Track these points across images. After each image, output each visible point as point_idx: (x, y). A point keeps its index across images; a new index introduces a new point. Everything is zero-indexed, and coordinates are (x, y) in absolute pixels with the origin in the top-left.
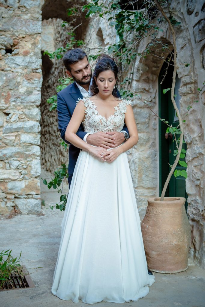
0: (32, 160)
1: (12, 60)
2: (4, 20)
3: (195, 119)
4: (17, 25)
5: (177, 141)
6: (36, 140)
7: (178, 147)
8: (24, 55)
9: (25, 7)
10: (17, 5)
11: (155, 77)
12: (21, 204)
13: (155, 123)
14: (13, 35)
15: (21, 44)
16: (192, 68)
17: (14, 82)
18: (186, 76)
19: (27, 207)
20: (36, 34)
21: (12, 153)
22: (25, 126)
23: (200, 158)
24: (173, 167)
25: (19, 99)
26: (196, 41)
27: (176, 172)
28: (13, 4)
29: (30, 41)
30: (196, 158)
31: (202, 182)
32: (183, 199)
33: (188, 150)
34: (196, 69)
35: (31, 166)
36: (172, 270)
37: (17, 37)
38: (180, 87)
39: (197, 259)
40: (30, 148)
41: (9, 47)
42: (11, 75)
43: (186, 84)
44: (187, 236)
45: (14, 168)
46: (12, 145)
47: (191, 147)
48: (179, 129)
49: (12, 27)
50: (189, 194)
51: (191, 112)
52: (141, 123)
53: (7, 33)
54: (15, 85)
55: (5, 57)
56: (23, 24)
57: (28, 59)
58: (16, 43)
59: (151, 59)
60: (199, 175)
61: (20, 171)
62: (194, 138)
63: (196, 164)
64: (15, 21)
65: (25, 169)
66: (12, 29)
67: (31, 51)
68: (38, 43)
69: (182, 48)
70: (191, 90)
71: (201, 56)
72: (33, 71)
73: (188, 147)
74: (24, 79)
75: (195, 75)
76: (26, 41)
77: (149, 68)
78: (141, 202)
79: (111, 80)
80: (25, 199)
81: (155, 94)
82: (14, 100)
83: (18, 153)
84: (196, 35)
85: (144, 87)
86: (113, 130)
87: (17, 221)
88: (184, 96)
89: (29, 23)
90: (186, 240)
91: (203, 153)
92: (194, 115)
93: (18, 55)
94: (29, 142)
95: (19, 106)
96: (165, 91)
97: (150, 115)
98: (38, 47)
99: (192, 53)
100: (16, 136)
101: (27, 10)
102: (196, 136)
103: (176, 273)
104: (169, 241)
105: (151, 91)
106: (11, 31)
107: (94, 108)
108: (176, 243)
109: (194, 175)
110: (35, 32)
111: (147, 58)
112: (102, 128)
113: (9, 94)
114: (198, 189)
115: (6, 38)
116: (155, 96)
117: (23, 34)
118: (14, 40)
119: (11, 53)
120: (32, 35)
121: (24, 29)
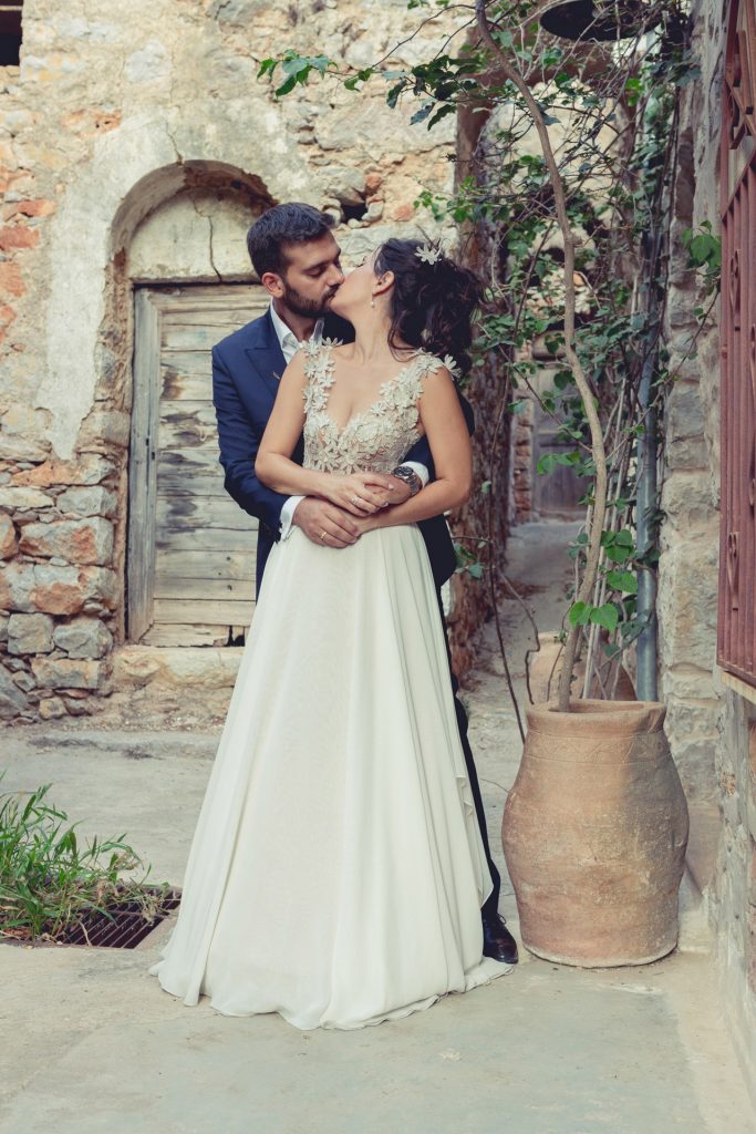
1: (359, 240)
2: (336, 114)
4: (377, 124)
8: (397, 221)
9: (403, 62)
10: (379, 59)
14: (364, 159)
15: (389, 186)
20: (438, 146)
28: (363, 57)
29: (419, 172)
37: (377, 162)
41: (353, 197)
49: (360, 134)
53: (345, 152)
56: (394, 120)
57: (408, 233)
58: (372, 185)
64: (370, 113)
66: (360, 141)
68: (443, 177)
76: (407, 175)
93: (382, 222)
103: (597, 968)
104: (568, 851)
106: (359, 148)
107: (325, 385)
110: (436, 142)
115: (341, 170)
117: (396, 152)
118: (367, 176)
119: (359, 219)
120: (425, 152)
121: (399, 134)
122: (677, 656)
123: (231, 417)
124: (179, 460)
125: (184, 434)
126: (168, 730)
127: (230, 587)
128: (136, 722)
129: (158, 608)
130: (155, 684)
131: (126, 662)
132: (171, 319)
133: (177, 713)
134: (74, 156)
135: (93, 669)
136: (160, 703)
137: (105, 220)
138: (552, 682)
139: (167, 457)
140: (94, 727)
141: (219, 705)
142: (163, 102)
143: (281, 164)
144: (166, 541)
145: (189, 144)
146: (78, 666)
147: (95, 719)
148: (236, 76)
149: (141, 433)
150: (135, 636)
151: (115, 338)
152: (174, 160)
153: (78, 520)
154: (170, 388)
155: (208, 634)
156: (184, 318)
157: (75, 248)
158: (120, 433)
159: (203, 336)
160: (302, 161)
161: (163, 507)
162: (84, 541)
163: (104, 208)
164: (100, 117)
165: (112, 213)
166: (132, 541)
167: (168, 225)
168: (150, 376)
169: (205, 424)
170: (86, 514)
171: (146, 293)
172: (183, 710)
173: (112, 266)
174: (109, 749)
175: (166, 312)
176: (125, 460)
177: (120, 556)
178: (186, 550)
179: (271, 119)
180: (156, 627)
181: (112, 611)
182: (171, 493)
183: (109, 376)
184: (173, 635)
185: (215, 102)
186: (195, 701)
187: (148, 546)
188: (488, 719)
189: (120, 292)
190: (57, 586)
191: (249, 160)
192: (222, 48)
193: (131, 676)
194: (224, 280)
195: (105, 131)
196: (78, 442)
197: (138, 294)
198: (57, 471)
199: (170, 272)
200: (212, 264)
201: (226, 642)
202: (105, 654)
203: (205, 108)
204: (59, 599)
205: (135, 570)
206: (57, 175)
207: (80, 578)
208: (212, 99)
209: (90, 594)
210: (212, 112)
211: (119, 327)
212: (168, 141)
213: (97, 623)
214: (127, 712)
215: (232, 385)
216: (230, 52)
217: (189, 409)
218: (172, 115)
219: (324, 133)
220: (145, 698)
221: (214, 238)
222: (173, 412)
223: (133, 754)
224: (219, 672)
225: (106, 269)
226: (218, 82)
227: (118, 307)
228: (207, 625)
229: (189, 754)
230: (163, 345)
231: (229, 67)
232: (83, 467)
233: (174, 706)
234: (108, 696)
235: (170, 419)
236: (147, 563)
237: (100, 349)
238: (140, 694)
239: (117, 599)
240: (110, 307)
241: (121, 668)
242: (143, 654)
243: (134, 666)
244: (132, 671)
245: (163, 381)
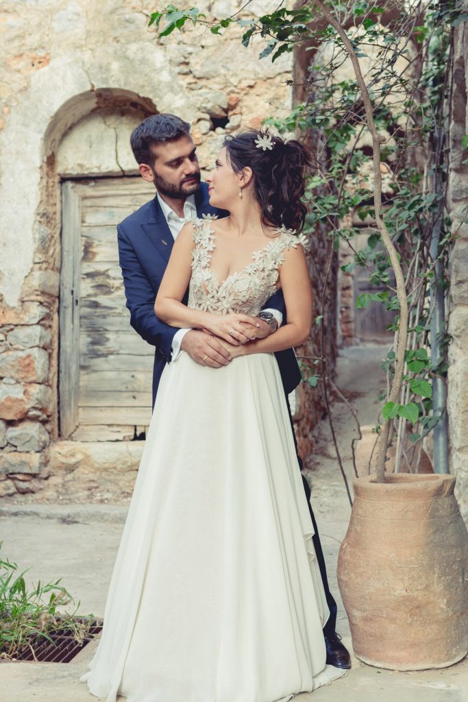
2: (205, 53)
4: (235, 59)
9: (253, 14)
10: (236, 12)
14: (227, 84)
15: (245, 104)
20: (280, 74)
28: (225, 11)
29: (266, 93)
37: (236, 86)
41: (219, 113)
49: (223, 66)
53: (213, 80)
55: (210, 139)
56: (248, 56)
58: (233, 103)
64: (231, 51)
66: (223, 71)
68: (284, 96)
76: (257, 95)
86: (233, 309)
90: (438, 588)
93: (240, 129)
98: (285, 106)
103: (409, 671)
106: (222, 77)
108: (404, 593)
110: (278, 71)
112: (208, 303)
115: (209, 93)
117: (250, 79)
118: (228, 97)
119: (224, 127)
120: (270, 78)
121: (251, 66)
122: (463, 441)
123: (133, 274)
124: (95, 305)
125: (99, 286)
126: (91, 502)
127: (134, 397)
128: (67, 497)
129: (82, 414)
130: (81, 469)
131: (59, 453)
132: (88, 203)
133: (97, 490)
134: (16, 87)
135: (35, 459)
136: (85, 483)
137: (40, 133)
138: (372, 463)
139: (87, 303)
140: (37, 501)
141: (127, 484)
142: (80, 47)
143: (166, 90)
144: (87, 364)
145: (99, 76)
146: (24, 457)
147: (38, 496)
148: (133, 27)
149: (68, 286)
150: (65, 434)
151: (47, 217)
152: (89, 88)
153: (23, 350)
154: (88, 253)
155: (119, 432)
156: (97, 202)
157: (18, 153)
158: (52, 286)
159: (112, 215)
160: (181, 87)
161: (84, 340)
162: (27, 366)
163: (38, 123)
164: (35, 59)
165: (44, 127)
166: (62, 364)
167: (85, 135)
168: (73, 244)
169: (114, 278)
170: (28, 345)
171: (70, 184)
172: (101, 488)
173: (45, 165)
174: (48, 517)
175: (84, 198)
176: (56, 306)
177: (53, 377)
178: (102, 371)
179: (158, 57)
180: (81, 427)
181: (48, 416)
182: (90, 329)
183: (44, 245)
184: (93, 433)
185: (118, 46)
186: (110, 481)
187: (74, 368)
188: (325, 490)
189: (51, 184)
190: (8, 399)
191: (143, 87)
192: (122, 7)
193: (63, 463)
194: (126, 174)
195: (38, 68)
196: (22, 293)
197: (64, 185)
198: (7, 315)
199: (87, 169)
200: (117, 162)
201: (132, 437)
202: (44, 448)
203: (111, 50)
204: (9, 408)
205: (65, 386)
206: (4, 101)
207: (25, 392)
208: (115, 44)
209: (32, 404)
210: (115, 53)
211: (51, 210)
212: (84, 75)
213: (37, 425)
214: (60, 490)
215: (133, 251)
216: (128, 10)
217: (102, 268)
218: (87, 56)
219: (197, 67)
220: (74, 479)
221: (119, 144)
222: (91, 270)
223: (65, 520)
224: (127, 459)
225: (41, 167)
226: (120, 31)
227: (49, 195)
228: (118, 425)
229: (106, 520)
230: (83, 222)
231: (127, 21)
232: (26, 311)
233: (95, 485)
234: (46, 479)
235: (89, 275)
236: (73, 380)
237: (37, 226)
238: (70, 477)
239: (52, 407)
240: (44, 195)
241: (56, 458)
242: (72, 448)
243: (65, 456)
244: (64, 460)
245: (83, 248)
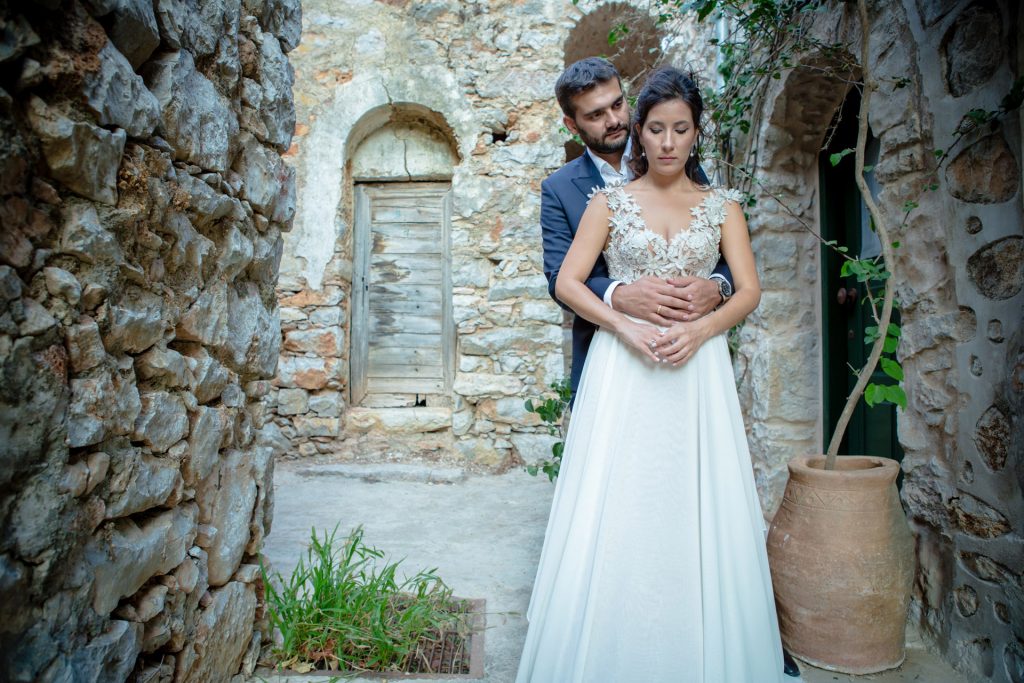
0: (546, 355)
1: (505, 153)
2: (489, 77)
3: (925, 242)
4: (515, 83)
5: (873, 302)
6: (554, 314)
7: (879, 317)
8: (528, 142)
9: (530, 47)
10: (516, 44)
11: (810, 159)
12: (523, 446)
13: (811, 267)
14: (507, 104)
15: (522, 121)
16: (913, 101)
17: (510, 196)
18: (895, 126)
19: (536, 450)
21: (506, 340)
22: (533, 286)
23: (941, 350)
24: (864, 375)
25: (519, 231)
26: (927, 23)
27: (873, 389)
28: (507, 43)
29: (541, 113)
30: (929, 349)
31: (949, 417)
32: (890, 466)
33: (905, 327)
34: (927, 99)
35: (543, 368)
36: (858, 666)
37: (515, 106)
38: (880, 158)
39: (933, 633)
40: (541, 331)
41: (501, 129)
42: (504, 183)
43: (895, 150)
44: (903, 573)
45: (510, 370)
46: (506, 323)
47: (912, 320)
48: (880, 266)
49: (505, 89)
50: (906, 448)
51: (913, 222)
52: (778, 268)
53: (496, 100)
54: (510, 202)
55: (492, 149)
56: (526, 82)
57: (536, 149)
58: (513, 120)
59: (800, 115)
60: (940, 398)
61: (522, 377)
62: (922, 294)
63: (930, 366)
65: (532, 373)
66: (504, 93)
67: (542, 132)
69: (883, 55)
70: (912, 163)
71: (944, 59)
72: (547, 172)
73: (905, 321)
74: (529, 189)
75: (924, 117)
76: (533, 115)
77: (793, 136)
78: (778, 455)
79: (681, 127)
80: (532, 436)
81: (812, 198)
82: (508, 232)
83: (518, 340)
84: (925, 7)
85: (783, 183)
86: (686, 270)
87: (513, 480)
88: (890, 181)
89: (538, 78)
90: (901, 584)
91: (952, 335)
92: (922, 230)
93: (518, 142)
94: (539, 318)
95: (520, 244)
96: (836, 159)
97: (799, 247)
99: (913, 60)
100: (514, 306)
101: (535, 52)
102: (930, 289)
104: (851, 585)
105: (801, 191)
106: (504, 97)
107: (633, 212)
108: (871, 592)
109: (922, 397)
111: (788, 113)
112: (656, 266)
113: (499, 222)
114: (937, 435)
115: (493, 111)
116: (812, 203)
117: (527, 100)
118: (509, 115)
119: (504, 140)
120: (544, 101)
121: (529, 90)
124: (383, 290)
125: (386, 275)
126: (386, 462)
127: (417, 370)
128: (364, 457)
129: (371, 384)
130: (373, 432)
131: (354, 418)
132: (378, 203)
133: (389, 450)
134: (322, 98)
135: (335, 424)
136: (377, 444)
137: (342, 138)
139: (376, 288)
140: (336, 461)
141: (415, 445)
142: (380, 66)
143: (455, 106)
144: (375, 341)
145: (397, 92)
146: (325, 422)
147: (337, 456)
148: (427, 52)
149: (359, 274)
150: (356, 402)
151: (345, 213)
152: (387, 101)
153: (323, 328)
154: (377, 246)
155: (403, 399)
156: (387, 203)
157: (322, 155)
158: (347, 273)
159: (398, 214)
160: (469, 104)
161: (373, 320)
162: (328, 341)
163: (341, 130)
164: (339, 74)
165: (346, 134)
166: (354, 341)
167: (378, 145)
168: (364, 238)
169: (400, 268)
170: (329, 324)
171: (362, 187)
172: (392, 449)
173: (345, 168)
174: (352, 477)
175: (375, 199)
176: (350, 290)
177: (347, 352)
178: (389, 347)
179: (449, 78)
180: (369, 395)
181: (343, 386)
182: (378, 311)
183: (343, 237)
184: (380, 401)
185: (413, 67)
186: (399, 442)
187: (364, 344)
189: (348, 185)
190: (311, 371)
191: (435, 102)
192: (418, 34)
193: (358, 427)
194: (413, 179)
195: (342, 83)
196: (324, 278)
197: (357, 187)
198: (310, 298)
199: (380, 174)
200: (406, 169)
201: (415, 404)
202: (341, 413)
203: (407, 70)
204: (311, 379)
205: (356, 360)
206: (310, 110)
207: (326, 365)
208: (411, 65)
209: (332, 375)
210: (411, 73)
211: (348, 207)
212: (383, 90)
213: (337, 394)
214: (356, 450)
216: (422, 37)
217: (390, 258)
218: (386, 74)
219: (482, 87)
220: (367, 441)
221: (407, 153)
222: (380, 261)
223: (369, 480)
224: (414, 424)
225: (342, 169)
226: (416, 54)
227: (348, 194)
228: (402, 394)
229: (404, 479)
230: (373, 219)
231: (422, 46)
232: (327, 294)
233: (386, 446)
234: (343, 441)
235: (378, 265)
236: (363, 355)
237: (338, 220)
238: (363, 439)
239: (347, 378)
240: (344, 193)
241: (351, 422)
242: (365, 413)
243: (360, 421)
244: (358, 424)
245: (373, 242)
